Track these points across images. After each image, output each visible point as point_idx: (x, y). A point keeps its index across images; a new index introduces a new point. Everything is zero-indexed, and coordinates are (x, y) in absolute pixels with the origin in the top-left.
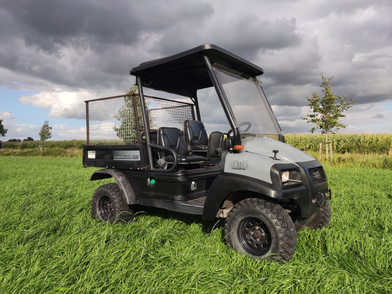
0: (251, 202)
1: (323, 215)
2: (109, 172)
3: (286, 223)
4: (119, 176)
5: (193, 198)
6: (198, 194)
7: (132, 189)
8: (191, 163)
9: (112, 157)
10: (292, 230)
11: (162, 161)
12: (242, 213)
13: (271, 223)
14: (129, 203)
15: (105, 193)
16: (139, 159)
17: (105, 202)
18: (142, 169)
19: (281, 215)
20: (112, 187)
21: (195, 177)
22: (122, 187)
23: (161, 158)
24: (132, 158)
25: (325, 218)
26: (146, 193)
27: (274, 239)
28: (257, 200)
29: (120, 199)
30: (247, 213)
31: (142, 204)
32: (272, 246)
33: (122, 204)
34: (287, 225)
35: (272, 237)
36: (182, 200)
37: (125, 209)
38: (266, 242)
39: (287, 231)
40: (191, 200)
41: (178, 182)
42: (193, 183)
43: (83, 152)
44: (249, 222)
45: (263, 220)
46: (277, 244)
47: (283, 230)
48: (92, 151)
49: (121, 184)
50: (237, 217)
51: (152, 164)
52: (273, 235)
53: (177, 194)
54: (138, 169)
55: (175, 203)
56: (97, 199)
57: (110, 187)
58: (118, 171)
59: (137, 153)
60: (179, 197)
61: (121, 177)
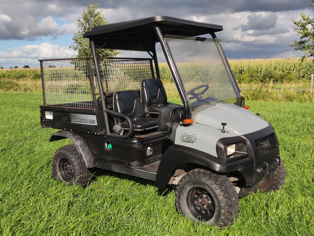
0: (198, 174)
1: (276, 178)
2: (67, 135)
3: (228, 193)
4: (77, 140)
5: (149, 163)
6: (154, 159)
7: (91, 152)
8: (146, 129)
9: (69, 120)
10: (234, 199)
11: (117, 127)
12: (190, 183)
13: (214, 193)
14: (88, 166)
15: (64, 155)
16: (96, 124)
17: (64, 163)
18: (99, 134)
19: (224, 186)
20: (71, 150)
21: (150, 143)
22: (81, 151)
23: (117, 124)
24: (89, 122)
25: (278, 180)
26: (104, 157)
27: (217, 207)
28: (203, 172)
29: (80, 162)
30: (194, 183)
31: (100, 167)
32: (216, 213)
33: (81, 167)
34: (229, 195)
35: (216, 206)
36: (138, 165)
37: (84, 171)
38: (212, 209)
39: (228, 200)
40: (146, 165)
41: (133, 148)
42: (149, 148)
43: (40, 112)
44: (197, 190)
45: (208, 191)
46: (219, 212)
47: (225, 200)
48: (49, 112)
49: (80, 148)
50: (186, 186)
51: (109, 130)
52: (217, 204)
53: (133, 161)
54: (95, 133)
55: (131, 169)
56: (57, 160)
57: (68, 150)
58: (76, 134)
59: (94, 117)
60: (135, 163)
61: (79, 141)
